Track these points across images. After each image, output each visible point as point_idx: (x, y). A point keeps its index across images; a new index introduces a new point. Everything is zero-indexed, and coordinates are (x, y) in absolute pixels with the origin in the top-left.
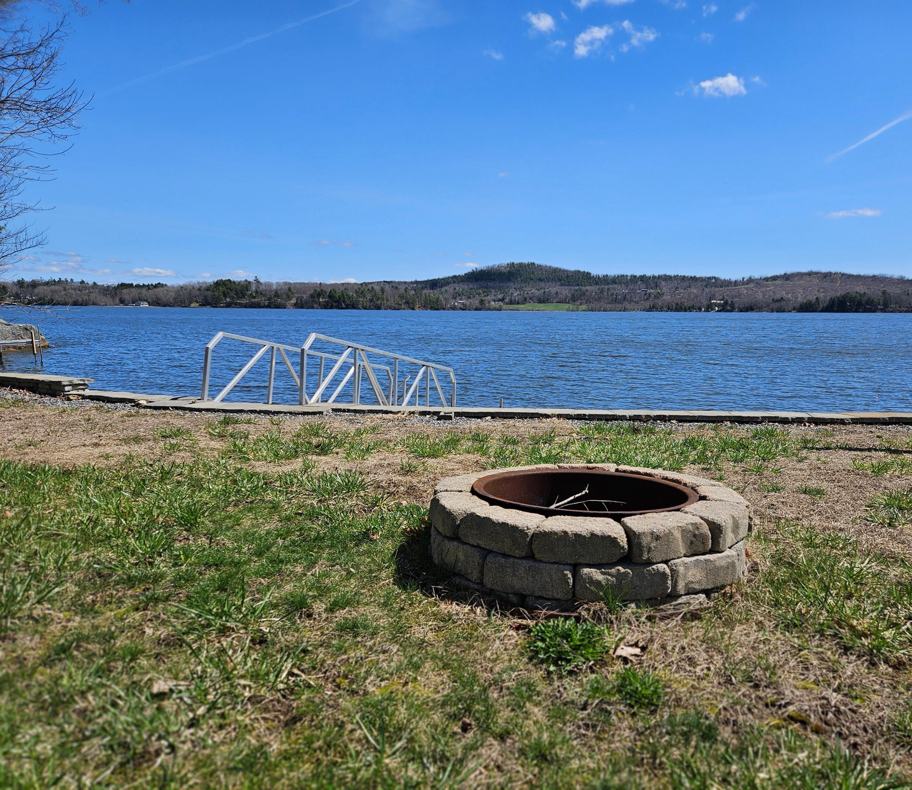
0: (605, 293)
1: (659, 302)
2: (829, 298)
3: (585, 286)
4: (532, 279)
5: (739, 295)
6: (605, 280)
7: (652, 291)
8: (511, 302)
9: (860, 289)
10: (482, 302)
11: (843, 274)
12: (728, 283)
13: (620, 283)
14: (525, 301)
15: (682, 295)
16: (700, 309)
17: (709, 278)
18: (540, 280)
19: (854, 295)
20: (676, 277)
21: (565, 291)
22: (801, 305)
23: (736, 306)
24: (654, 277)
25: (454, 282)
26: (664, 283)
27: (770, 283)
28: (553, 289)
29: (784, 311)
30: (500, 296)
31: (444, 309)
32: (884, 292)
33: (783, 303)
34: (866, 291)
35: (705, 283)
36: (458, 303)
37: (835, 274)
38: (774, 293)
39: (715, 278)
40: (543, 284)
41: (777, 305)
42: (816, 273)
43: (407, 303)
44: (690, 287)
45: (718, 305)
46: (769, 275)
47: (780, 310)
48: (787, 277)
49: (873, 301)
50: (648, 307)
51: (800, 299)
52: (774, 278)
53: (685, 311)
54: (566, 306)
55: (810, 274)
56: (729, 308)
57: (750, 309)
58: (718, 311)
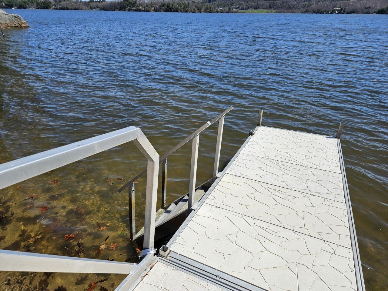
0: (285, 4)
1: (310, 9)
3: (276, 1)
5: (349, 5)
7: (307, 3)
8: (242, 9)
10: (229, 9)
14: (248, 8)
15: (321, 5)
16: (328, 12)
22: (378, 10)
23: (346, 11)
28: (261, 2)
30: (237, 6)
31: (213, 12)
33: (370, 9)
36: (220, 9)
38: (366, 4)
41: (366, 11)
43: (198, 9)
44: (325, 1)
45: (338, 10)
47: (368, 13)
50: (304, 11)
51: (378, 7)
53: (321, 13)
54: (266, 11)
56: (343, 12)
57: (353, 12)
58: (337, 13)
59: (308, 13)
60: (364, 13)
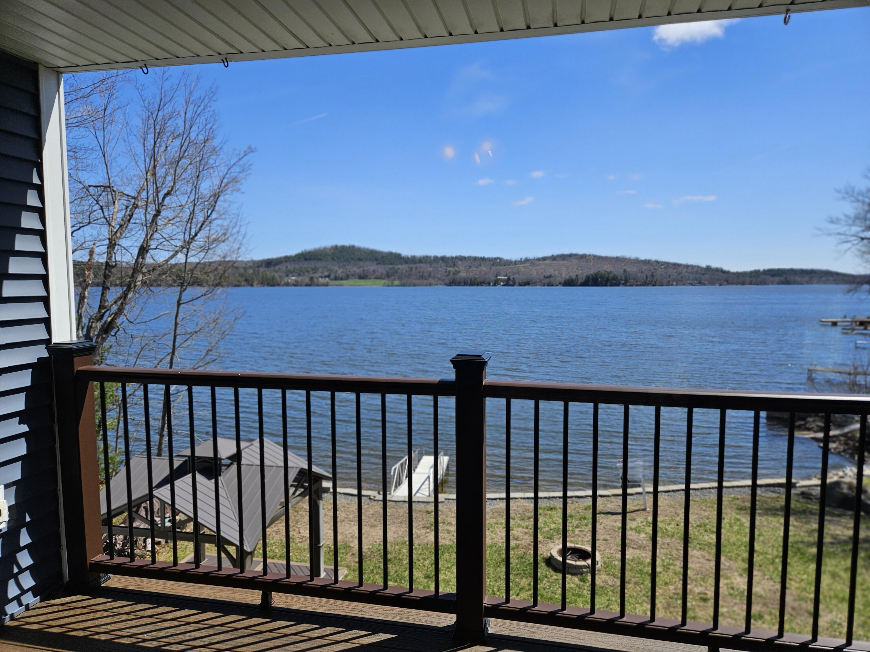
0: (414, 271)
1: (457, 278)
2: (585, 275)
3: (397, 265)
4: (352, 259)
5: (518, 272)
6: (413, 260)
7: (451, 269)
8: (336, 279)
9: (607, 268)
10: (311, 279)
11: (595, 256)
12: (509, 263)
13: (425, 262)
14: (347, 277)
15: (475, 272)
16: (489, 284)
17: (496, 259)
18: (360, 260)
19: (603, 273)
20: (469, 258)
21: (381, 269)
22: (565, 281)
23: (517, 281)
24: (452, 258)
25: (286, 262)
26: (460, 263)
27: (541, 262)
28: (371, 267)
29: (552, 285)
30: (326, 274)
31: (279, 285)
32: (625, 271)
33: (552, 279)
34: (612, 269)
35: (492, 263)
36: (291, 279)
37: (589, 255)
38: (544, 270)
39: (499, 258)
40: (362, 263)
41: (547, 281)
42: (575, 255)
43: (246, 280)
44: (480, 265)
45: (503, 281)
46: (541, 256)
47: (550, 285)
48: (554, 258)
49: (617, 278)
50: (448, 282)
51: (565, 276)
52: (544, 259)
53: (478, 285)
54: (383, 282)
55: (571, 256)
56: (511, 283)
57: (527, 283)
58: (503, 285)
59: (455, 285)
60: (544, 285)
